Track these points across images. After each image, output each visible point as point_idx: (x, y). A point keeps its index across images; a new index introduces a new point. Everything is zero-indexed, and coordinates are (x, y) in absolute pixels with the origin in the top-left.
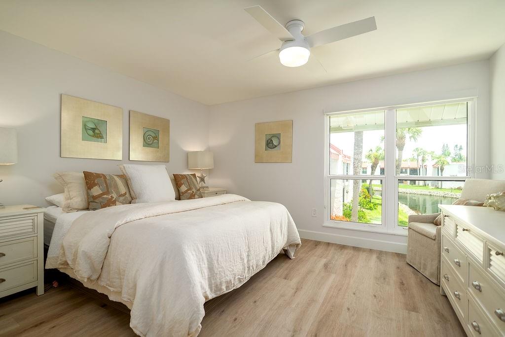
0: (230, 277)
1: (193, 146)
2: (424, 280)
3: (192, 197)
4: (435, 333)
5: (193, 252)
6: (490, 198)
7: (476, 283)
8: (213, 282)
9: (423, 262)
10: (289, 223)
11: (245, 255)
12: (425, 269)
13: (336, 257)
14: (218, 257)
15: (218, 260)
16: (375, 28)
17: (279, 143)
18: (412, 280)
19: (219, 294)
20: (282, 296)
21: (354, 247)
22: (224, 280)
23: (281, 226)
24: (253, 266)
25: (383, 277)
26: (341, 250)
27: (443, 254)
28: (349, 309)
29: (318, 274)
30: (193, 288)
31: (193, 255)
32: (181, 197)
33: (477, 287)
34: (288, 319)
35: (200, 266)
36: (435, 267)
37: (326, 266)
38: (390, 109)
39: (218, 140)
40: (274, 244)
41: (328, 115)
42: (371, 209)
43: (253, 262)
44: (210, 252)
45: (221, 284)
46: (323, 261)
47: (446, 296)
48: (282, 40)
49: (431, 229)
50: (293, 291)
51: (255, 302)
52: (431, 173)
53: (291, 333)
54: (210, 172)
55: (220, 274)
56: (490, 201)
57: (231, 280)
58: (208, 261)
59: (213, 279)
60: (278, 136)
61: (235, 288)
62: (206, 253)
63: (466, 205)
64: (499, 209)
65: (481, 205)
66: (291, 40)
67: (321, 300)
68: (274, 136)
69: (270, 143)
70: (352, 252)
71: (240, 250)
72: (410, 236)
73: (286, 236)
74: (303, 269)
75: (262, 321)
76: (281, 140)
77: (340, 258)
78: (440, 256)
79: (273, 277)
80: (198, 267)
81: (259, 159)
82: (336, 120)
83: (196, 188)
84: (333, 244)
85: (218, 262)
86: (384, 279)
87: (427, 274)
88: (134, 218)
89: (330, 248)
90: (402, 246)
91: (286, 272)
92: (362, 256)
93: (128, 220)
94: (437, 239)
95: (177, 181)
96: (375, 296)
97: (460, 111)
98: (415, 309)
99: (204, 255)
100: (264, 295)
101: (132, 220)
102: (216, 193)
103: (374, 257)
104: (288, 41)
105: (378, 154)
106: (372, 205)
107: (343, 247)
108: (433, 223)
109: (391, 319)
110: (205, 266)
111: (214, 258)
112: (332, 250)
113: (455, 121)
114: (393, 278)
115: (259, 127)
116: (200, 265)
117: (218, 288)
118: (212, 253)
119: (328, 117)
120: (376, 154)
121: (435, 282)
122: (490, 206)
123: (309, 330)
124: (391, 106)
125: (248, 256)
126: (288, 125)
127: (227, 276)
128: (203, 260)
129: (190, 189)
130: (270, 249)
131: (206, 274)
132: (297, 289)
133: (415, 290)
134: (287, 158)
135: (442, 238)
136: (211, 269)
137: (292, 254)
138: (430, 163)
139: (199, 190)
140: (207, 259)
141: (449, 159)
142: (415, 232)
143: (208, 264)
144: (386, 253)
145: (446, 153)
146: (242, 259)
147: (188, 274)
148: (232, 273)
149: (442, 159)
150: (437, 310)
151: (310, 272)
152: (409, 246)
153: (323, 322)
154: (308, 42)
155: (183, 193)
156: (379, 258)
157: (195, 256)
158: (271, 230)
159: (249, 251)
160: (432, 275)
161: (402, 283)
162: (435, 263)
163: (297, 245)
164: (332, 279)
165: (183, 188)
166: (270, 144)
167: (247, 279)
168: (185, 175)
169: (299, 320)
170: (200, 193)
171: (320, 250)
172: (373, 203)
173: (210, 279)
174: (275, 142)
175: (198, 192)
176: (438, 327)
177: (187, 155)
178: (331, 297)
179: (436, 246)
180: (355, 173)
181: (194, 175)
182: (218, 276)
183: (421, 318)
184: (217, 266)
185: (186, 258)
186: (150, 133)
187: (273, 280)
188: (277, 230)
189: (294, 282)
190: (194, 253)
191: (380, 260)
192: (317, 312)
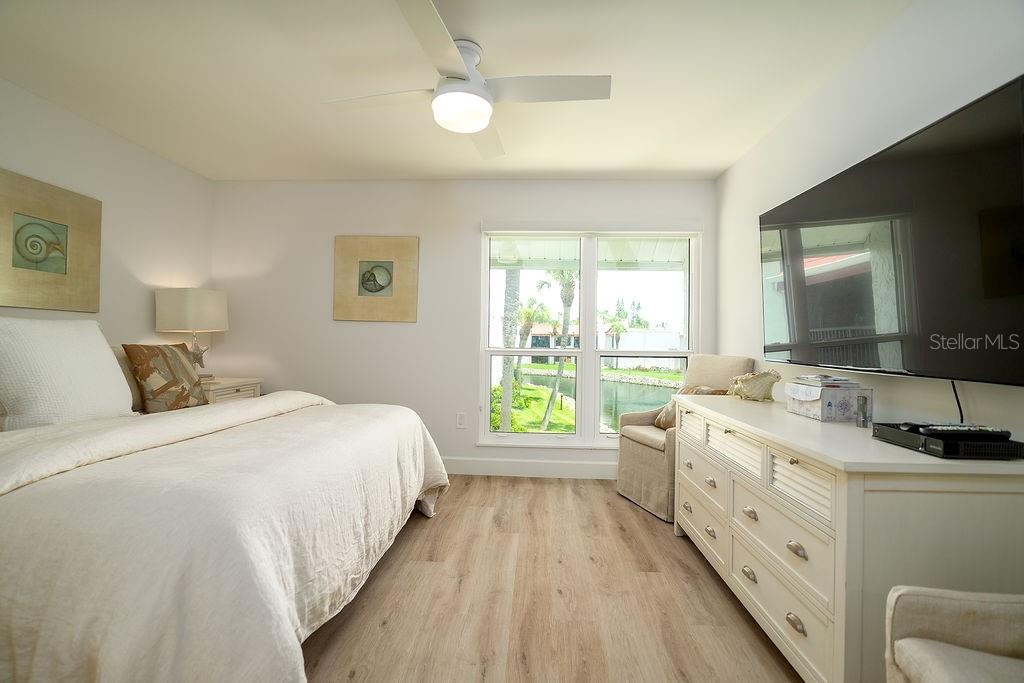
0: (338, 582)
1: (169, 276)
2: (649, 517)
3: (180, 403)
4: (688, 598)
5: (262, 538)
6: (736, 383)
7: (749, 508)
8: (306, 601)
9: (644, 488)
10: (426, 444)
11: (361, 524)
12: (647, 499)
13: (509, 501)
14: (315, 539)
15: (314, 547)
16: (607, 96)
17: (390, 282)
18: (634, 521)
19: (317, 625)
20: (436, 596)
21: (532, 479)
22: (327, 591)
23: (414, 453)
24: (374, 547)
25: (593, 523)
26: (513, 486)
27: (681, 471)
28: (560, 592)
29: (489, 539)
30: (278, 627)
31: (264, 545)
32: (150, 404)
33: (752, 515)
34: (463, 641)
35: (280, 570)
36: (663, 495)
37: (498, 520)
38: (590, 236)
39: (238, 264)
40: (406, 493)
41: (487, 235)
42: (520, 407)
43: (374, 540)
44: (298, 532)
45: (322, 602)
46: (490, 512)
47: (685, 537)
48: (441, 72)
49: (658, 436)
50: (455, 581)
51: (384, 623)
52: (604, 344)
53: (478, 666)
54: (215, 339)
55: (320, 579)
56: (736, 386)
57: (339, 589)
58: (295, 554)
59: (307, 594)
60: (388, 268)
61: (345, 603)
62: (291, 535)
63: (696, 393)
64: (747, 398)
65: (724, 393)
66: (462, 79)
67: (510, 588)
68: (379, 265)
69: (369, 280)
70: (530, 486)
71: (353, 516)
72: (622, 450)
73: (423, 473)
74: (458, 534)
75: (412, 660)
76: (395, 274)
77: (516, 504)
78: (673, 475)
79: (404, 561)
80: (277, 573)
81: (342, 313)
82: (498, 246)
83: (190, 379)
84: (497, 478)
85: (314, 553)
86: (596, 526)
87: (651, 507)
88: (44, 472)
89: (493, 485)
90: (609, 467)
91: (428, 547)
92: (551, 492)
93: (24, 479)
94: (668, 450)
95: (135, 362)
96: (592, 559)
97: (678, 252)
98: (650, 567)
99: (286, 542)
100: (397, 604)
101: (35, 478)
102: (238, 391)
103: (569, 490)
104: (454, 78)
105: (532, 311)
106: (522, 399)
107: (514, 481)
108: (653, 424)
109: (627, 592)
110: (289, 567)
111: (308, 544)
112: (498, 489)
113: (667, 266)
114: (607, 523)
115: (343, 245)
116: (280, 566)
117: (316, 613)
118: (302, 533)
119: (487, 238)
120: (529, 310)
121: (663, 517)
122: (737, 394)
123: (510, 650)
124: (592, 230)
125: (366, 525)
126: (408, 246)
127: (334, 579)
128: (285, 554)
129: (175, 382)
130: (399, 504)
131: (293, 586)
132: (461, 576)
133: (643, 536)
134: (405, 313)
135: (677, 447)
136: (301, 572)
137: (431, 508)
138: (602, 328)
139: (198, 384)
140: (293, 549)
141: (625, 323)
142: (631, 442)
143: (295, 563)
144: (584, 481)
145: (621, 314)
146: (357, 535)
147: (262, 596)
148: (342, 570)
149: (616, 323)
150: (680, 561)
151: (473, 537)
152: (620, 467)
153: (528, 629)
154: (492, 90)
155: (155, 394)
156: (576, 492)
157: (268, 547)
158: (399, 464)
159: (366, 516)
160: (659, 507)
161: (622, 529)
162: (664, 488)
163: (441, 488)
164: (516, 543)
165: (155, 381)
166: (368, 283)
167: (366, 577)
168: (157, 347)
169: (485, 636)
170: (202, 392)
171: (476, 492)
172: (523, 397)
173: (299, 599)
174: (381, 279)
175: (197, 390)
176: (688, 587)
177: (153, 297)
178: (525, 578)
179: (666, 460)
180: (507, 342)
181: (183, 347)
182: (317, 585)
183: (664, 580)
184: (313, 561)
185: (251, 557)
186: (38, 230)
187: (408, 567)
188: (408, 463)
189: (449, 565)
190: (266, 541)
191: (580, 496)
192: (511, 612)
